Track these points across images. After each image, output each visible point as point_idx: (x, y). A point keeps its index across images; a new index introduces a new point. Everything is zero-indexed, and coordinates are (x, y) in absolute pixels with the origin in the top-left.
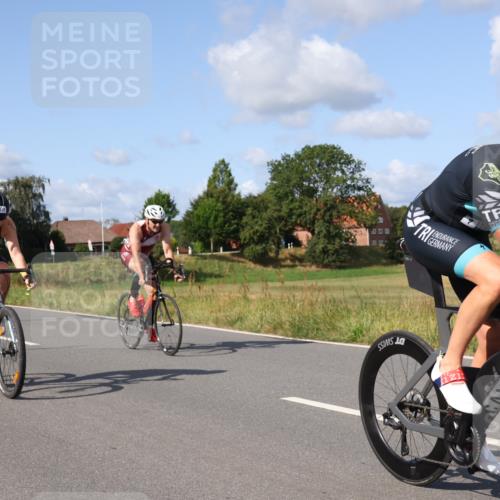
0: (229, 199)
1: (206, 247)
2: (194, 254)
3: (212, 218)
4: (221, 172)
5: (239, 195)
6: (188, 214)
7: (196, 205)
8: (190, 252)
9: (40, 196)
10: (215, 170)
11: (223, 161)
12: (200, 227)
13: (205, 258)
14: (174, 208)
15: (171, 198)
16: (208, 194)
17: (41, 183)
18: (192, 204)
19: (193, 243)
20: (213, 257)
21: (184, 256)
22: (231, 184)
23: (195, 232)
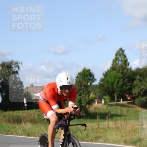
0: (125, 71)
1: (113, 99)
2: (105, 103)
3: (116, 82)
4: (120, 55)
5: (131, 68)
6: (102, 80)
7: (106, 75)
8: (103, 102)
9: (17, 72)
10: (116, 55)
11: (121, 49)
12: (108, 88)
13: (112, 105)
14: (94, 77)
15: (91, 71)
16: (113, 68)
17: (17, 65)
18: (104, 74)
19: (104, 97)
20: (116, 105)
21: (100, 105)
22: (126, 62)
23: (106, 91)
